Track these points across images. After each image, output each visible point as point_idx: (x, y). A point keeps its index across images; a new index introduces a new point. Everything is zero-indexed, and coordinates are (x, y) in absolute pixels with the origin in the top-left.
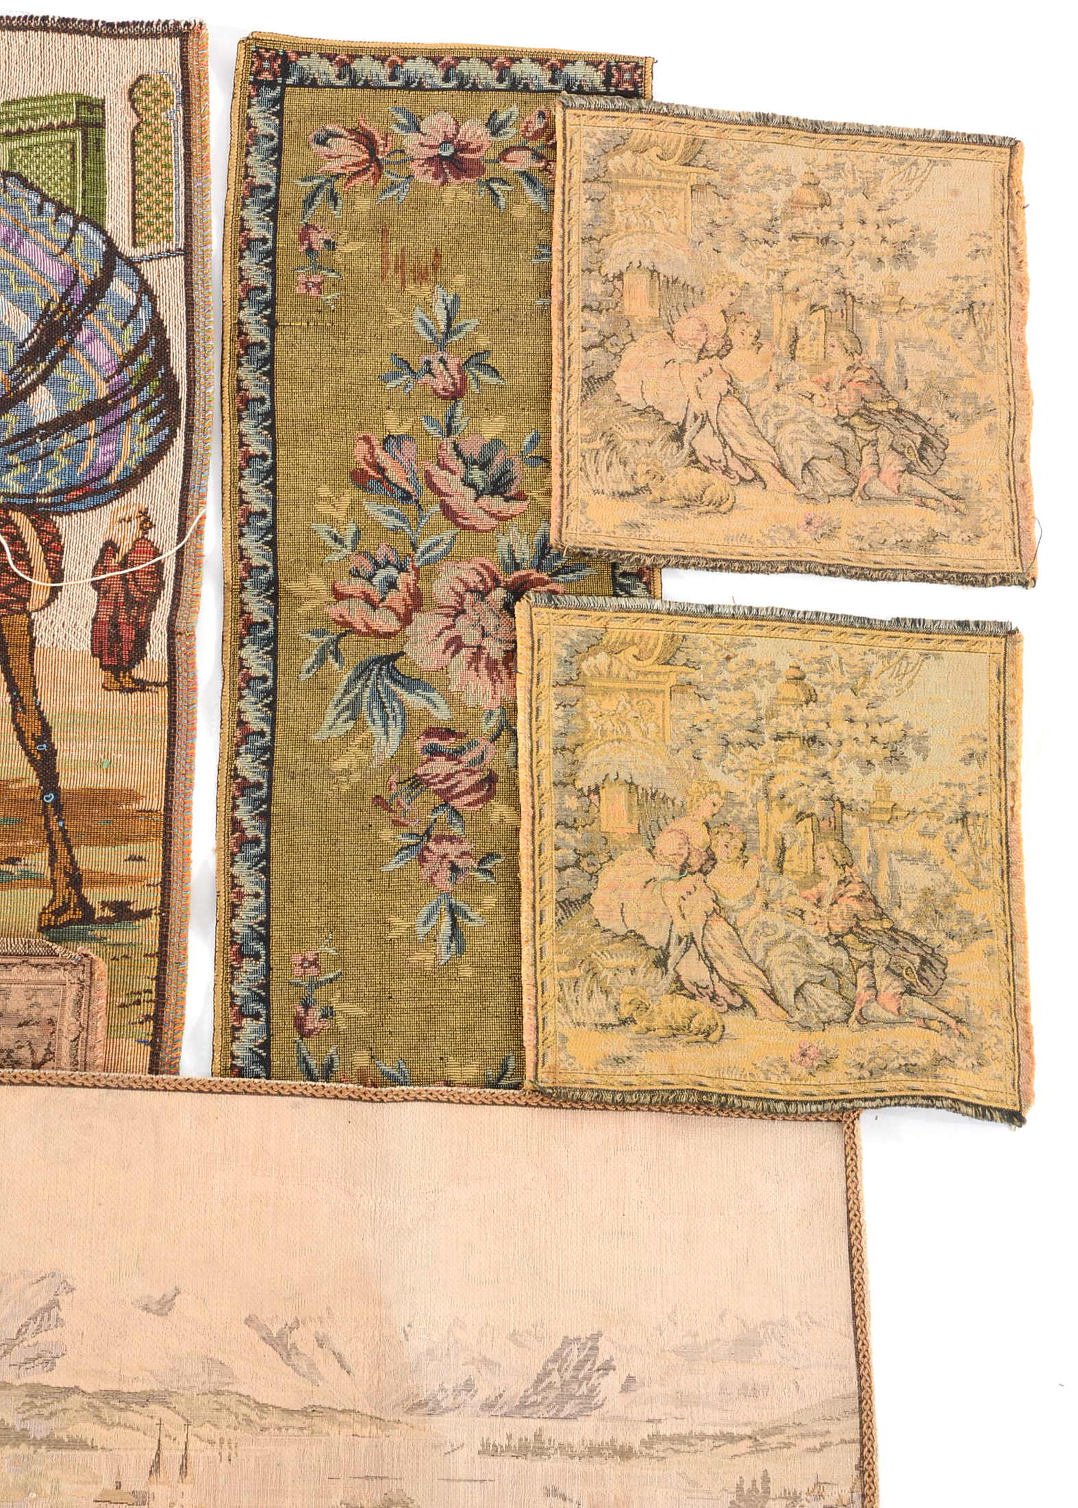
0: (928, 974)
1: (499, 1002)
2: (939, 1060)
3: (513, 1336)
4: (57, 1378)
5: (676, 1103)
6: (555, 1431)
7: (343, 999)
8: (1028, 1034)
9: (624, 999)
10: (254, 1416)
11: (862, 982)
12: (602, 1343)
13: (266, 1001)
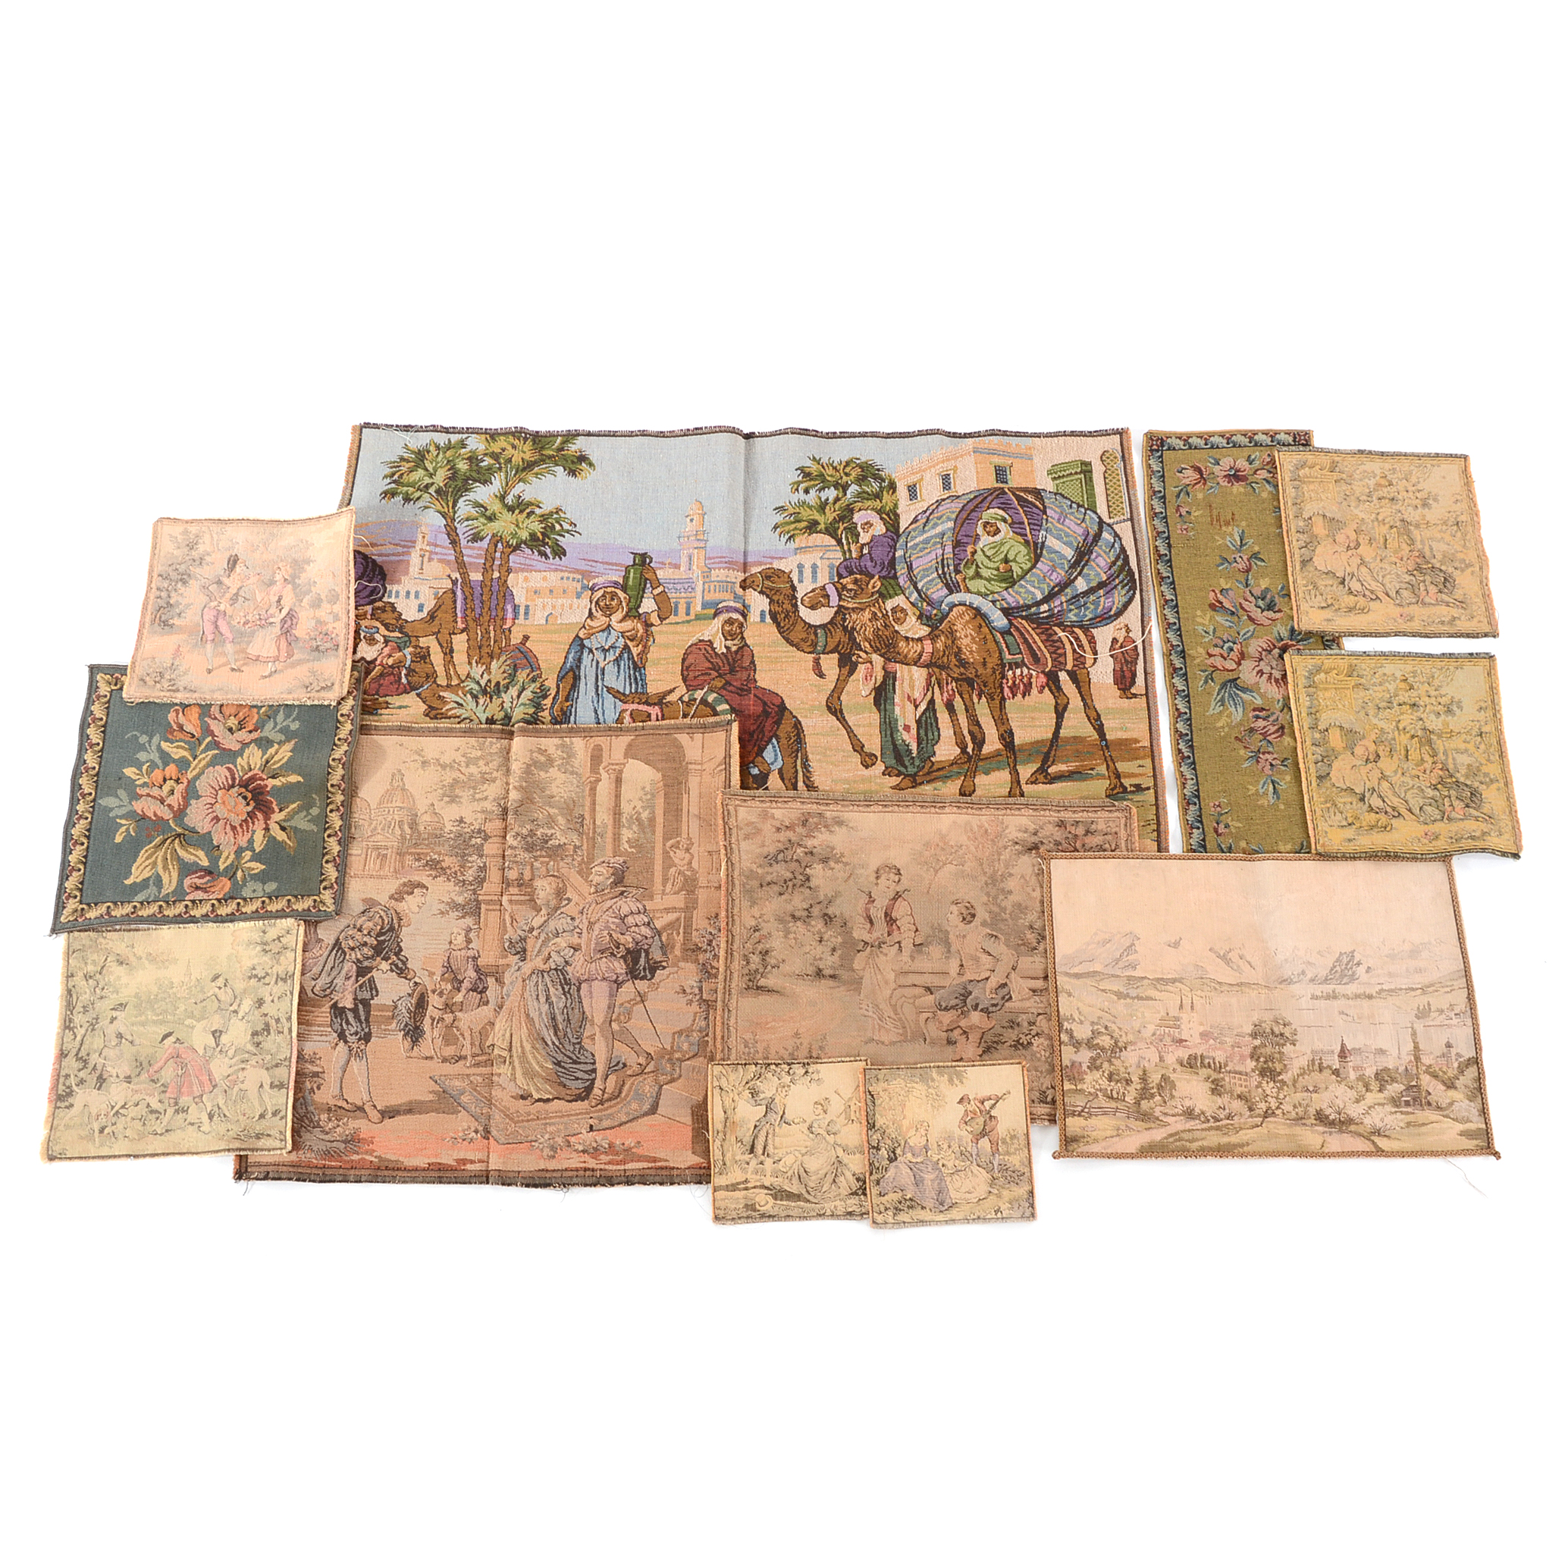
0: (1474, 799)
1: (1298, 818)
2: (1484, 834)
3: (1319, 952)
4: (1137, 973)
5: (1376, 856)
6: (1340, 989)
7: (1232, 820)
8: (1518, 822)
9: (1349, 815)
10: (1217, 987)
11: (1447, 804)
12: (1355, 954)
13: (1201, 822)
